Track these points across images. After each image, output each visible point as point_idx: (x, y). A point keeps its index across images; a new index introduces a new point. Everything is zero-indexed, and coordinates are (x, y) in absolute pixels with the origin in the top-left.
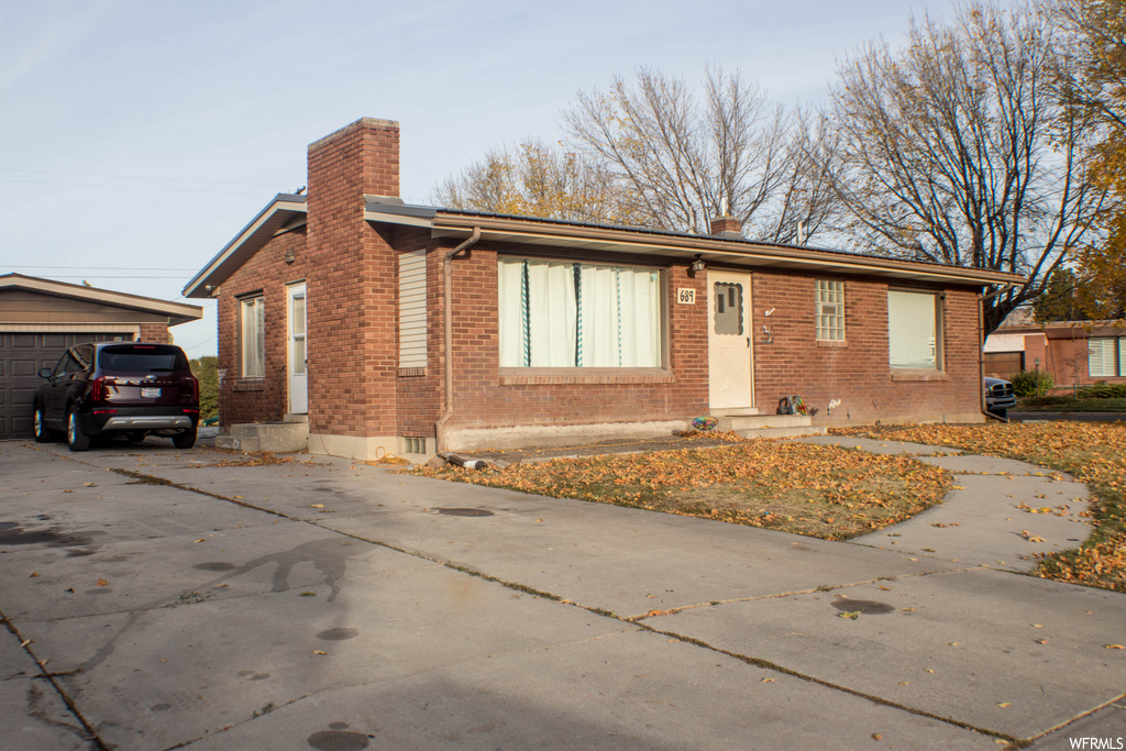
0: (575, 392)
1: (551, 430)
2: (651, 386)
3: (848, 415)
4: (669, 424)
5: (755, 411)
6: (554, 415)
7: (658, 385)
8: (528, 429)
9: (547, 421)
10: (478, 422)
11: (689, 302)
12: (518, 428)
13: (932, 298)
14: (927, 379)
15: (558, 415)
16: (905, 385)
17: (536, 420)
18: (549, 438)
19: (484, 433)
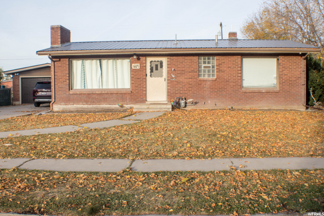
0: (94, 96)
1: (86, 106)
2: (122, 94)
3: (216, 105)
4: (129, 105)
5: (167, 102)
6: (87, 102)
7: (124, 94)
8: (78, 105)
9: (84, 103)
10: (63, 103)
11: (137, 68)
12: (75, 105)
13: (276, 59)
14: (264, 91)
15: (88, 102)
16: (250, 94)
17: (81, 103)
18: (85, 108)
19: (65, 106)
